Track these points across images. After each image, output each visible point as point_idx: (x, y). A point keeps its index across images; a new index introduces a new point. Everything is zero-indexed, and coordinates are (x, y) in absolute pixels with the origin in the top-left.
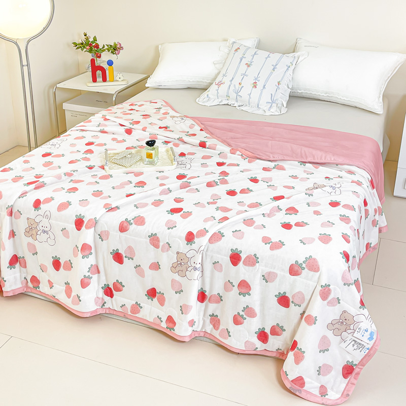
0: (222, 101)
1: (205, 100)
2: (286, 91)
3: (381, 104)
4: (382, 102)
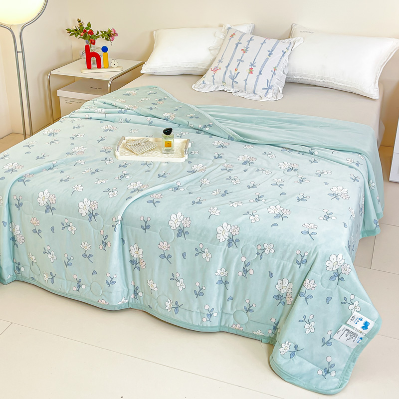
0: (218, 87)
1: (200, 86)
2: (281, 77)
3: (377, 90)
4: (378, 87)
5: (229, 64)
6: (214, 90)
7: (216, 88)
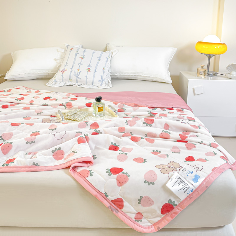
0: (66, 83)
1: (53, 83)
2: (108, 74)
5: (72, 67)
6: (63, 85)
7: (65, 84)
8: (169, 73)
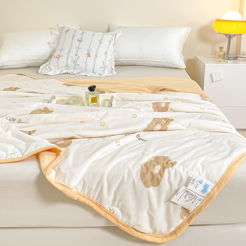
0: (62, 71)
1: (47, 71)
5: (69, 52)
6: (59, 73)
8: (183, 57)
